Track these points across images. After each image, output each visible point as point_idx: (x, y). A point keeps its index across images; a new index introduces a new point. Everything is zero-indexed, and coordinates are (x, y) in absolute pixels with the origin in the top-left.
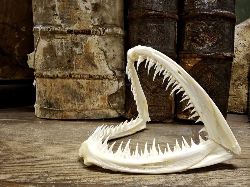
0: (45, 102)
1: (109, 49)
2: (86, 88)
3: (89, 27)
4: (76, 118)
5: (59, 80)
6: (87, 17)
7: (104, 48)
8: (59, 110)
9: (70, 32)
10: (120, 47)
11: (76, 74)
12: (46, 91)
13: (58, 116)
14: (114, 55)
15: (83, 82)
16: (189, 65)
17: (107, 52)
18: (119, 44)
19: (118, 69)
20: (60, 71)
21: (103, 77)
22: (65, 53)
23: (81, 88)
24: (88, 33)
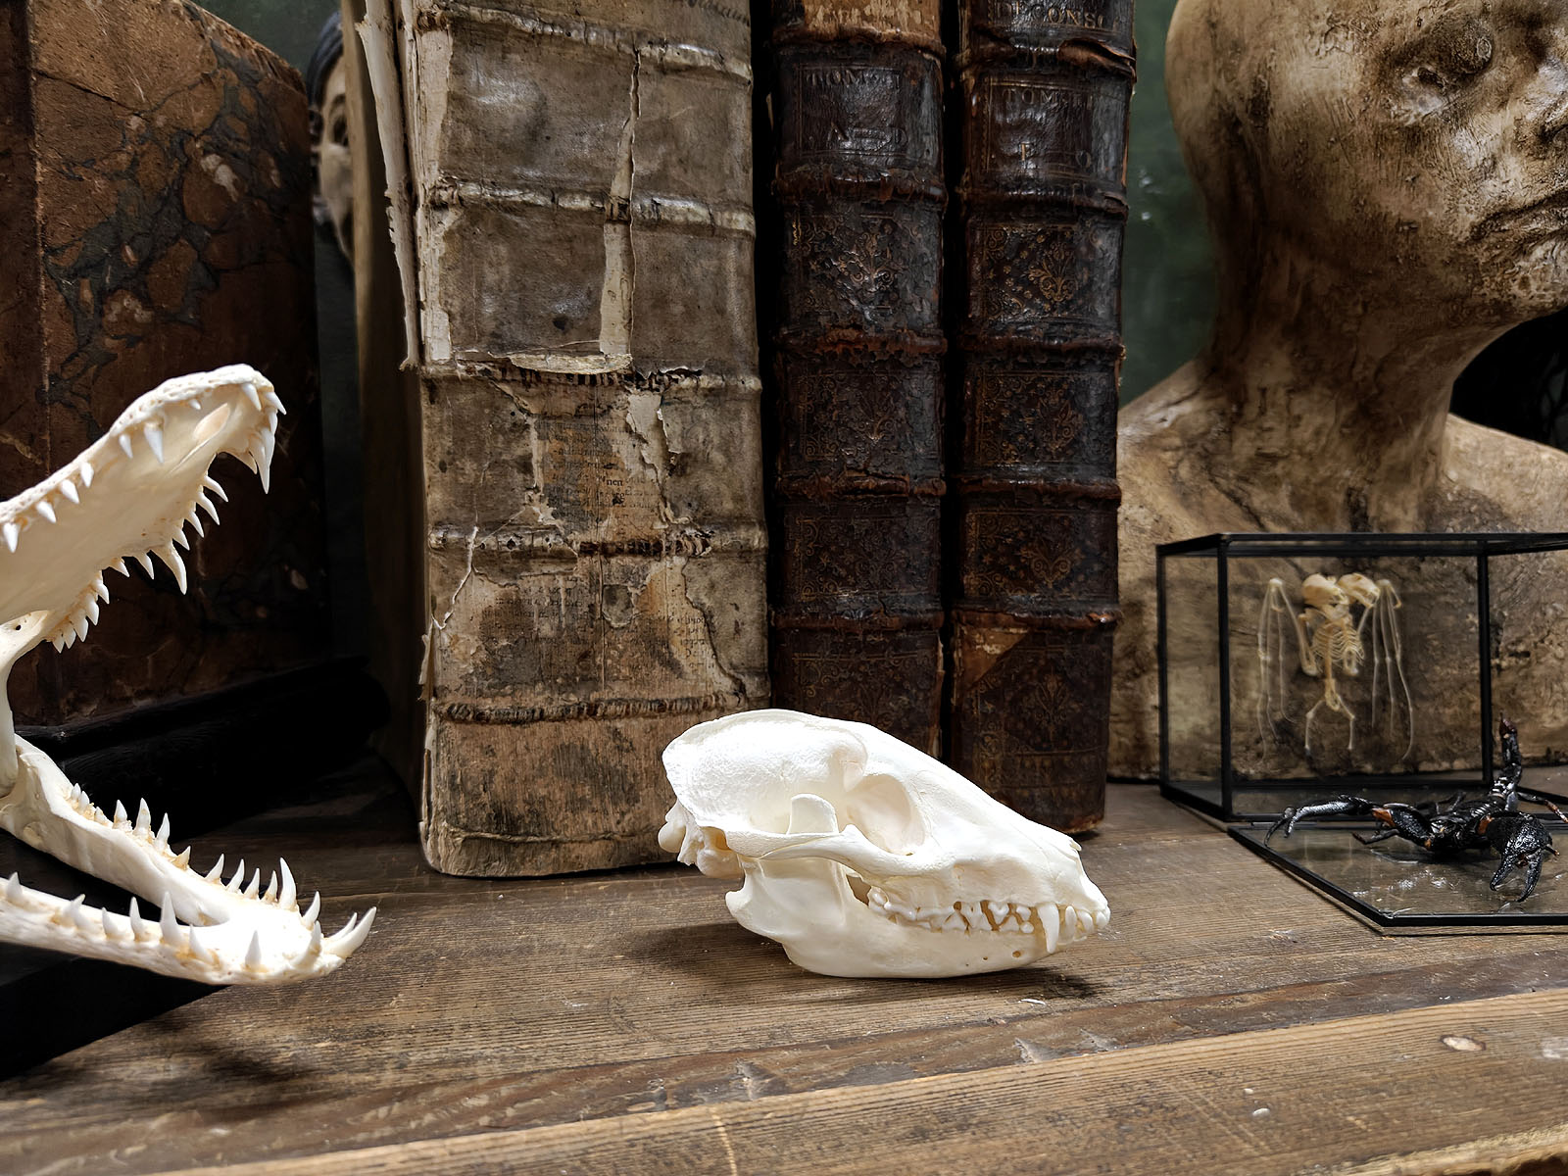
0: (489, 815)
1: (721, 603)
2: (642, 748)
3: (651, 528)
4: (610, 867)
5: (544, 730)
6: (646, 494)
7: (705, 600)
8: (549, 841)
9: (588, 549)
10: (757, 590)
11: (610, 702)
12: (492, 773)
13: (543, 863)
14: (736, 622)
15: (634, 729)
16: (987, 648)
17: (716, 613)
18: (755, 582)
19: (752, 671)
20: (547, 694)
21: (705, 703)
22: (567, 626)
23: (628, 751)
24: (650, 549)
